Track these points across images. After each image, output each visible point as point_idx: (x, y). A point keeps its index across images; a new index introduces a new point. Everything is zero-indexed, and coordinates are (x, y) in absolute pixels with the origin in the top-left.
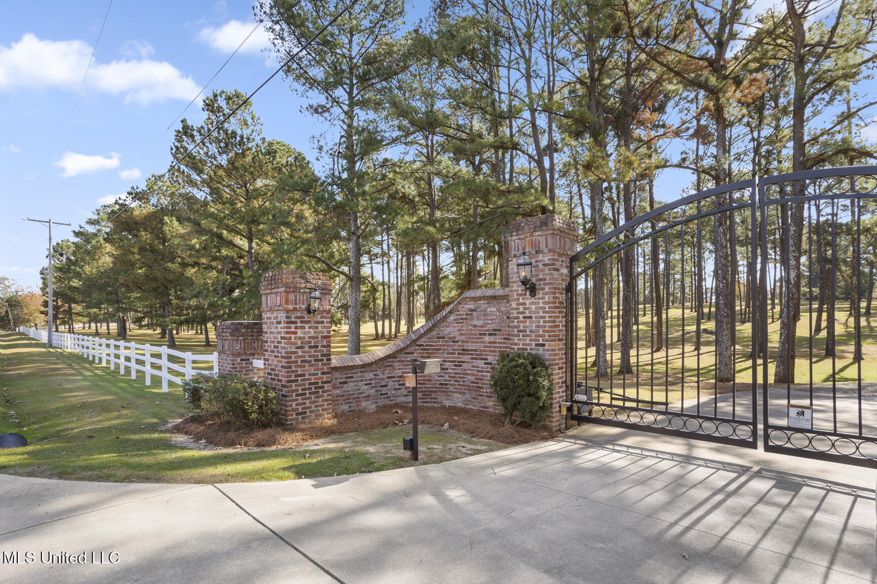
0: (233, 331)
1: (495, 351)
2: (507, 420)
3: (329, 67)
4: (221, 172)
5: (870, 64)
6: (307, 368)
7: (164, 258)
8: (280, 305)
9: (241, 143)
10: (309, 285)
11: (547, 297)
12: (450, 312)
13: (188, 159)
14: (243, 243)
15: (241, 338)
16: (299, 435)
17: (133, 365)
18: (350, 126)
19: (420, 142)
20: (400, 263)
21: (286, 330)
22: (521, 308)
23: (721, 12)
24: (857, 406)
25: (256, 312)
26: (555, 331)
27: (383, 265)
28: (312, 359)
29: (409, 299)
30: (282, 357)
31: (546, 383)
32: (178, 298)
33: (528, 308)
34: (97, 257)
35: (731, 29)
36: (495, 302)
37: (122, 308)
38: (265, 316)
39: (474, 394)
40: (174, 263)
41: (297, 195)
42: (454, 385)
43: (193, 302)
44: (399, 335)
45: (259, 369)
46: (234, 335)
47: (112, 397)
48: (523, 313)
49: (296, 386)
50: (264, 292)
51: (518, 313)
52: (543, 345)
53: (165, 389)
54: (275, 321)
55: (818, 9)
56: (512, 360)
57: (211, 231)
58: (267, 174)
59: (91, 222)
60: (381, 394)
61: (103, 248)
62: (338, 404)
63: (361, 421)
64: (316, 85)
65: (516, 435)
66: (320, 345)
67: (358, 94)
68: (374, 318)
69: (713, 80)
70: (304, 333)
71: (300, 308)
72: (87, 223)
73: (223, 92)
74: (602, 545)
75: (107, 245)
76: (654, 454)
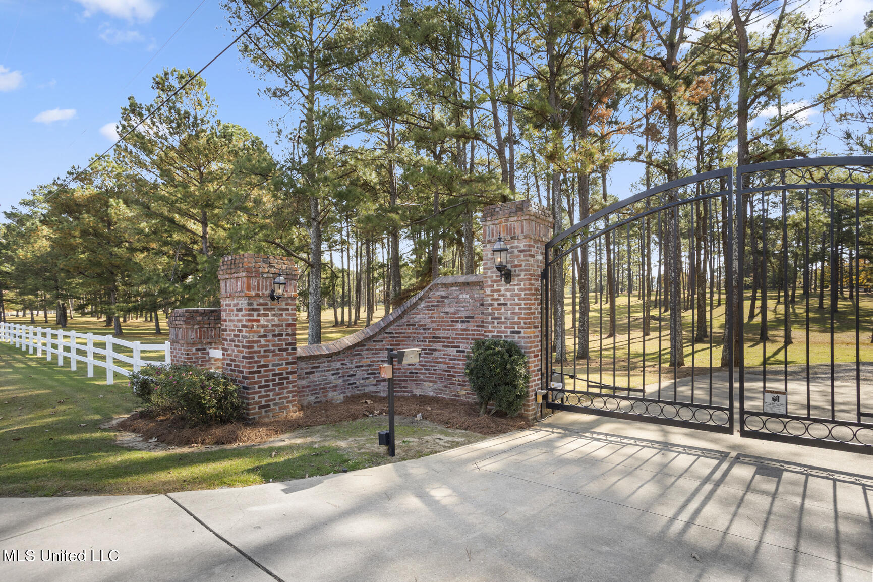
0: (187, 319)
1: (468, 339)
2: (482, 410)
3: (289, 50)
4: (173, 154)
5: (806, 71)
6: (270, 358)
7: (109, 243)
8: (241, 291)
9: (195, 124)
10: (272, 270)
11: (522, 283)
12: (421, 299)
13: (135, 138)
14: (197, 228)
15: (196, 326)
16: (262, 431)
17: (73, 355)
18: (310, 110)
19: (382, 130)
20: (359, 250)
21: (247, 318)
22: (496, 295)
23: (672, 15)
24: (806, 387)
25: (212, 298)
26: (530, 318)
27: (342, 252)
28: (277, 348)
29: (368, 286)
30: (243, 347)
31: (523, 371)
32: (125, 284)
33: (503, 295)
34: (32, 241)
35: (682, 32)
36: (468, 289)
37: (62, 294)
38: (223, 302)
39: (446, 383)
40: (121, 247)
41: (255, 179)
42: (425, 373)
43: (142, 289)
44: (358, 321)
45: (216, 360)
46: (189, 324)
47: (47, 391)
48: (498, 300)
49: (259, 377)
50: (223, 277)
51: (492, 300)
52: (519, 333)
53: (110, 381)
54: (235, 308)
55: (760, 17)
56: (488, 348)
57: (162, 215)
58: (222, 157)
59: (25, 203)
60: (349, 384)
61: (40, 230)
62: (304, 396)
63: (329, 413)
64: (275, 67)
65: (493, 425)
66: (284, 334)
67: (319, 78)
68: (333, 305)
69: (666, 79)
70: (268, 321)
71: (263, 294)
72: (21, 203)
73: (175, 71)
74: (608, 548)
75: (44, 227)
76: (633, 442)
